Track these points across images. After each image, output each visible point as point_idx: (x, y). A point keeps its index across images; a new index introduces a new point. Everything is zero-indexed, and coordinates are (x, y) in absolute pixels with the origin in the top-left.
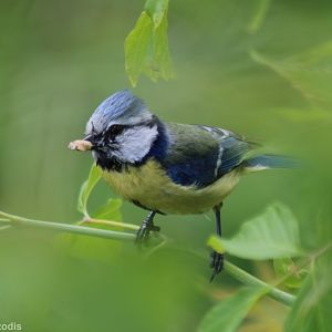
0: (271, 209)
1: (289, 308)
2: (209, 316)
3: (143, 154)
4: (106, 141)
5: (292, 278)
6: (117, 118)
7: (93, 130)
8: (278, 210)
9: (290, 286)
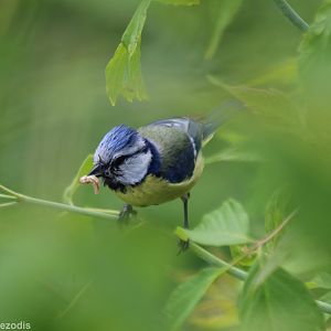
0: (226, 204)
1: (242, 283)
2: (176, 293)
3: (142, 176)
4: (112, 170)
5: (246, 259)
6: (119, 150)
7: (100, 161)
8: (231, 205)
9: (244, 264)
